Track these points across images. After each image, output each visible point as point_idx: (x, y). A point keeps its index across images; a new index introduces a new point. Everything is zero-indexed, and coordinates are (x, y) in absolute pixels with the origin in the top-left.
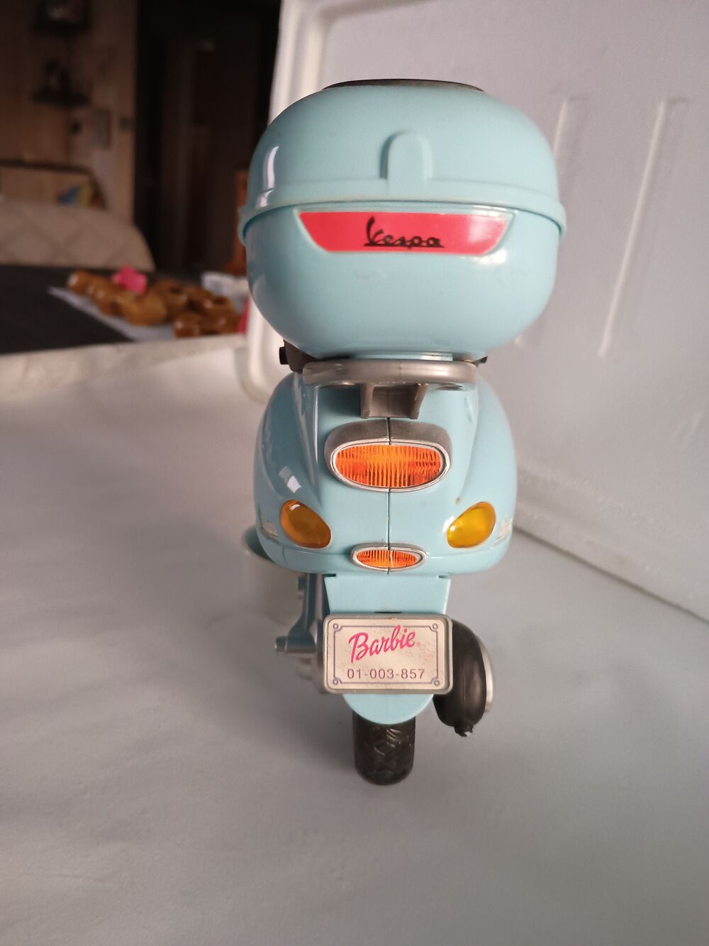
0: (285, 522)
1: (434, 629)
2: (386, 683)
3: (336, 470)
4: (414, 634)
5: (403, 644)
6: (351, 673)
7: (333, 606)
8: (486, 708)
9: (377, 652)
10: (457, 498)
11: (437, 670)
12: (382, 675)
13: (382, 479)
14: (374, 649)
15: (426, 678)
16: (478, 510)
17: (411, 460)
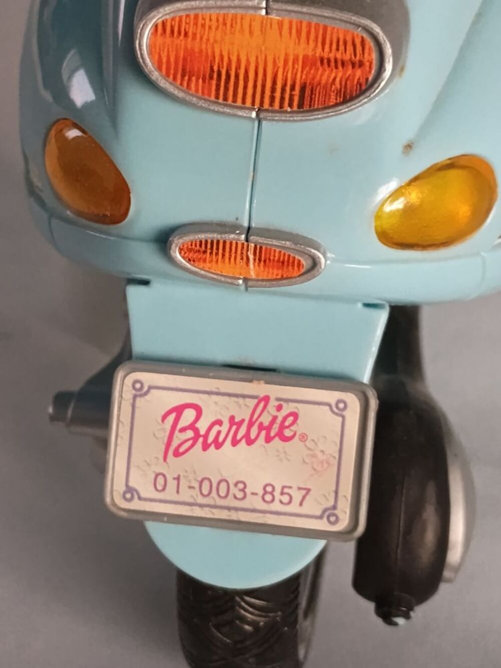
0: (51, 164)
1: (339, 409)
2: (229, 508)
3: (148, 60)
4: (295, 415)
5: (272, 434)
6: (160, 480)
7: (139, 345)
8: (446, 574)
9: (218, 445)
10: (404, 142)
11: (336, 492)
12: (223, 492)
13: (245, 87)
14: (211, 438)
15: (312, 507)
16: (453, 173)
17: (310, 53)
